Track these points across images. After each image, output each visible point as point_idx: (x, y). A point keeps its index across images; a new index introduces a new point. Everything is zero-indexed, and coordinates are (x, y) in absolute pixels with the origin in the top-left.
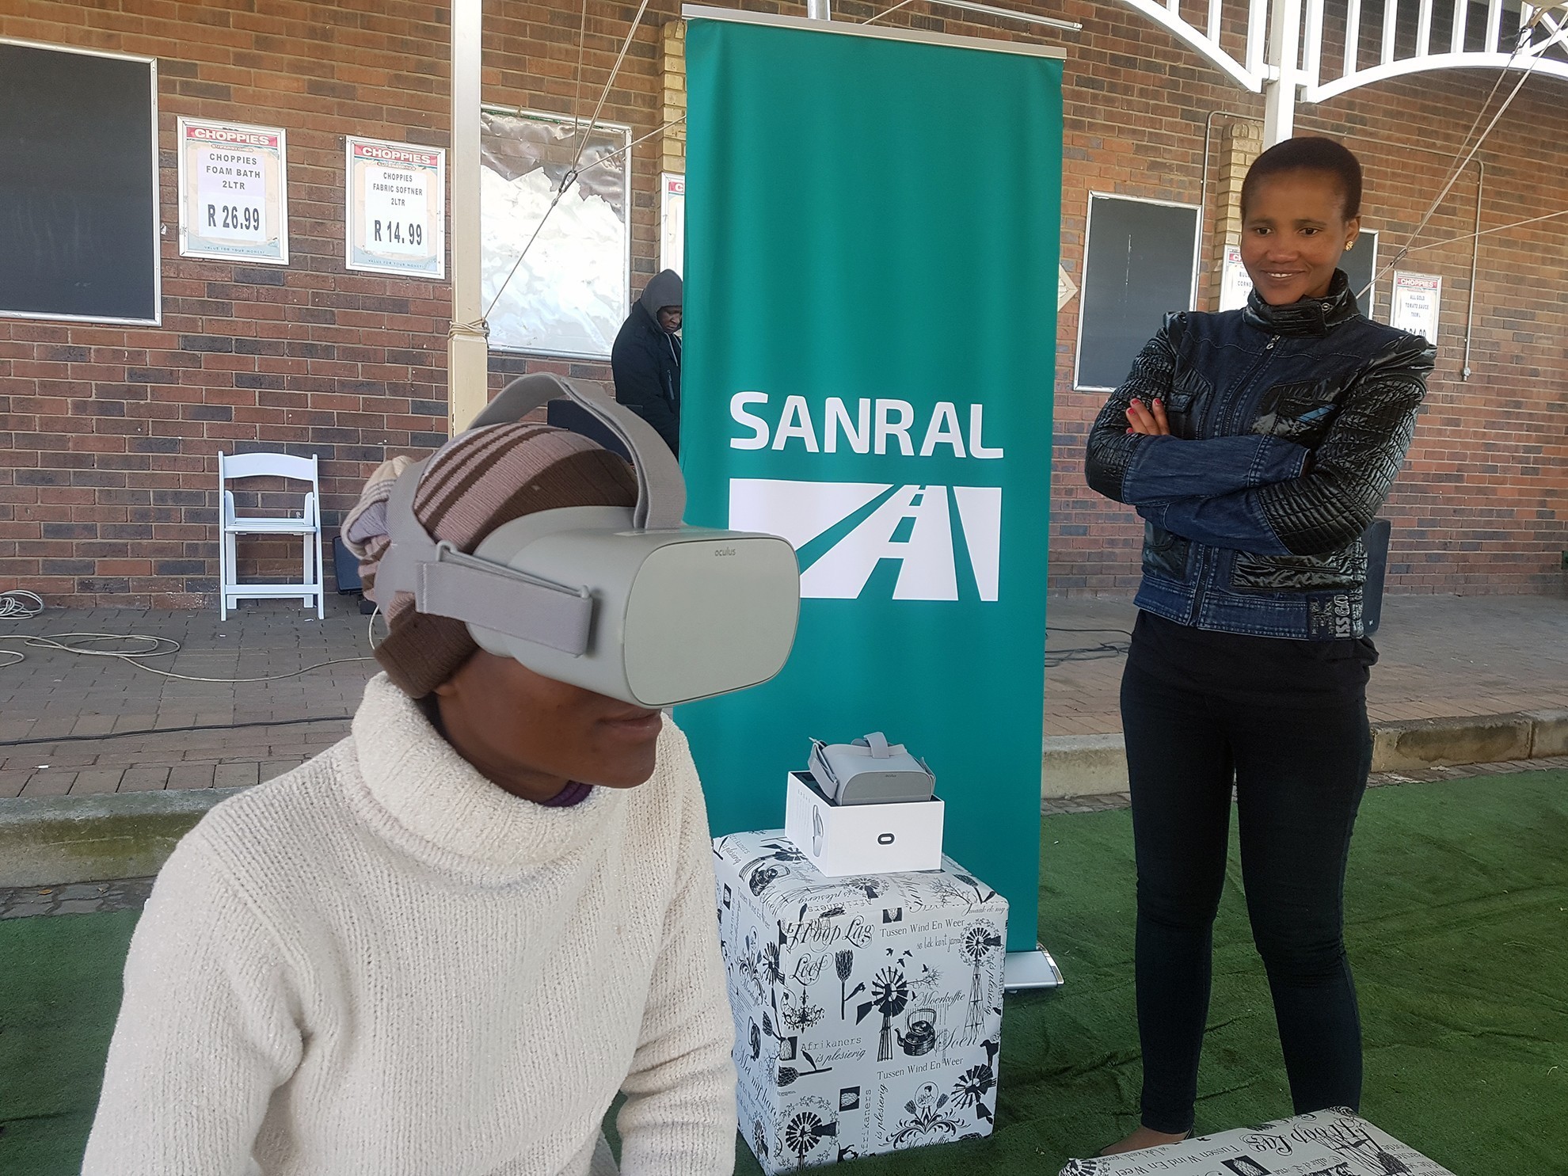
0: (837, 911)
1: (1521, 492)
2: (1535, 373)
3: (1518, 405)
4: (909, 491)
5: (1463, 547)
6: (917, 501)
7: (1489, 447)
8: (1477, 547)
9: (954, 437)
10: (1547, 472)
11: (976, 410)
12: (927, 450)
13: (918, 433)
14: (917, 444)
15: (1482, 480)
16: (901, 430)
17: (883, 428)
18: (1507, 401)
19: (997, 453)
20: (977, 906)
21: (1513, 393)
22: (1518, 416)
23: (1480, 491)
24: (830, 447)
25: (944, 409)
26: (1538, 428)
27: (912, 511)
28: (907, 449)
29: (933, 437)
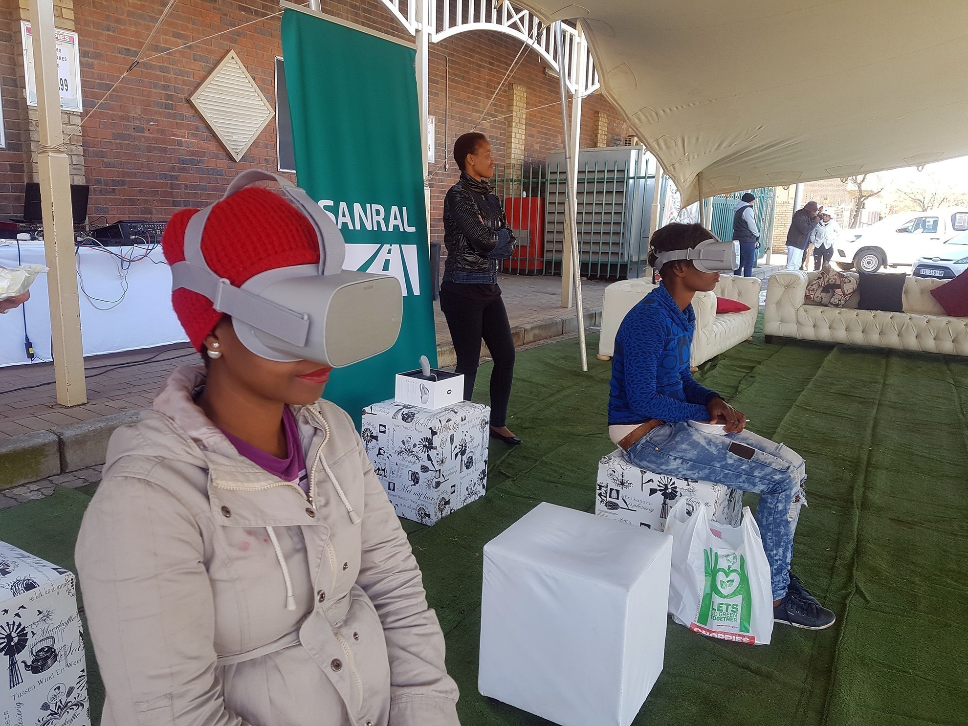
0: (449, 420)
4: (386, 247)
6: (389, 252)
9: (398, 222)
11: (404, 209)
12: (391, 229)
13: (387, 220)
14: (387, 227)
16: (380, 218)
17: (376, 218)
19: (413, 229)
20: (483, 411)
24: (358, 227)
25: (395, 209)
27: (388, 257)
28: (384, 229)
29: (392, 222)
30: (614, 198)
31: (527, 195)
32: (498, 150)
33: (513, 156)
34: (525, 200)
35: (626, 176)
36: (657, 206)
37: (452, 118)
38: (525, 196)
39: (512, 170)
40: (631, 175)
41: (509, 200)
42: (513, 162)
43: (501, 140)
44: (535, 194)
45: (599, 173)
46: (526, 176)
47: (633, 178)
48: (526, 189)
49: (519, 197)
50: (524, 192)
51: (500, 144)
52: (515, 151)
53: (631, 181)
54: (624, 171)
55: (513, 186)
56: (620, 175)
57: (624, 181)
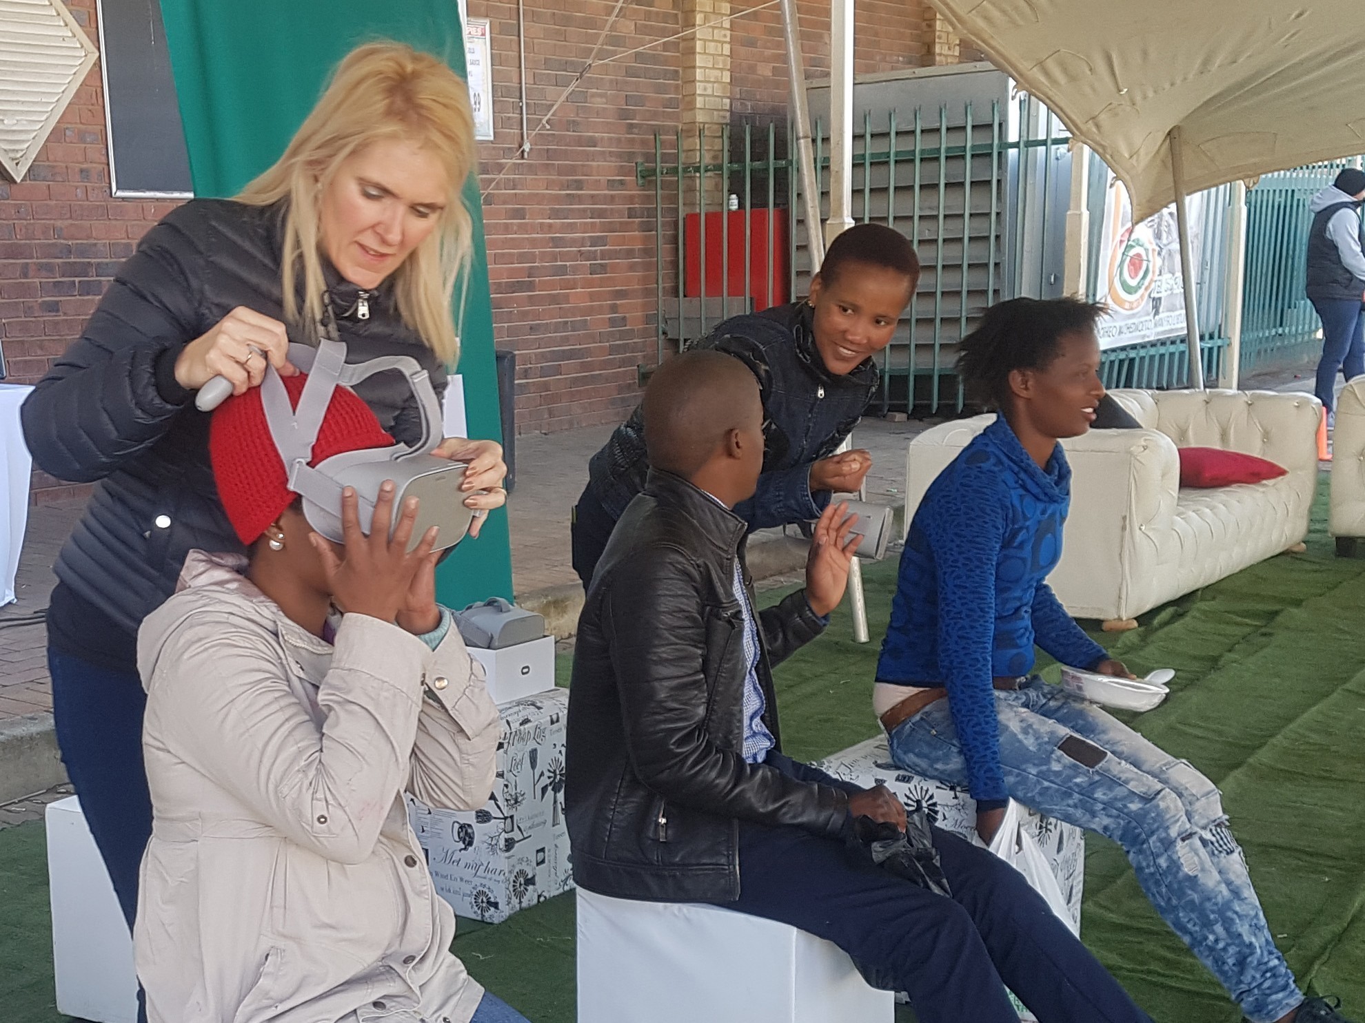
1: (592, 297)
2: (593, 142)
3: (579, 185)
5: (544, 372)
7: (556, 242)
8: (558, 371)
10: (614, 268)
15: (552, 285)
18: (568, 181)
21: (572, 170)
22: (580, 200)
23: (554, 299)
26: (601, 214)
30: (968, 201)
31: (741, 205)
32: (660, 89)
33: (699, 102)
34: (735, 218)
35: (996, 141)
36: (1080, 215)
37: (534, 17)
38: (734, 207)
39: (698, 141)
40: (1013, 136)
41: (692, 219)
42: (700, 117)
43: (666, 61)
44: (759, 203)
45: (927, 136)
46: (736, 155)
47: (1016, 145)
48: (736, 187)
49: (718, 209)
50: (734, 196)
51: (665, 75)
52: (705, 89)
53: (1012, 152)
54: (990, 126)
55: (705, 183)
56: (982, 139)
57: (990, 155)
